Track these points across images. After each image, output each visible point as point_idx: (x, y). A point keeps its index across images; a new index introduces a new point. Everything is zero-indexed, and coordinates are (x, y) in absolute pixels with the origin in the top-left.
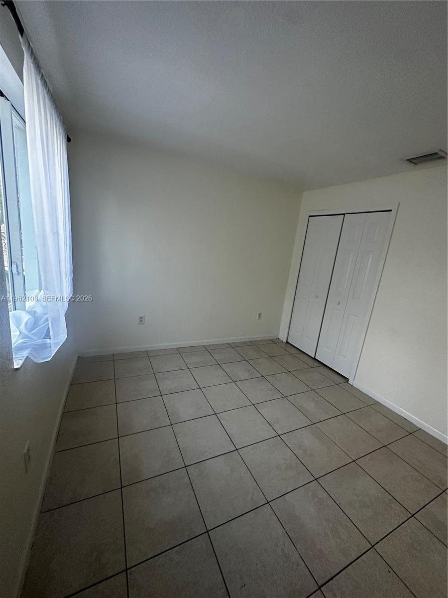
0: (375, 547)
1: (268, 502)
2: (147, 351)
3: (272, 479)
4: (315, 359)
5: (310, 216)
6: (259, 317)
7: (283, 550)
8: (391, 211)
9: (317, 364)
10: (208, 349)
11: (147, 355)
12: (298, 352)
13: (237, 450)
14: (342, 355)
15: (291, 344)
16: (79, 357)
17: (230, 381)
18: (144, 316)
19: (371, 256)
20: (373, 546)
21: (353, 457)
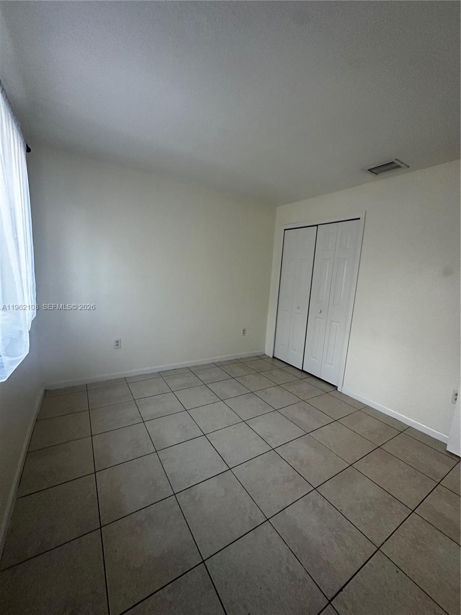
0: (381, 549)
1: (268, 520)
2: (125, 378)
3: (270, 494)
4: (303, 371)
5: (285, 230)
6: (244, 333)
7: (287, 568)
8: (359, 219)
9: (305, 376)
10: (193, 371)
11: (125, 381)
12: (286, 365)
13: (230, 469)
14: (329, 363)
15: (278, 359)
16: (46, 390)
17: (218, 399)
18: (120, 339)
19: (346, 263)
20: (379, 548)
21: (349, 462)
